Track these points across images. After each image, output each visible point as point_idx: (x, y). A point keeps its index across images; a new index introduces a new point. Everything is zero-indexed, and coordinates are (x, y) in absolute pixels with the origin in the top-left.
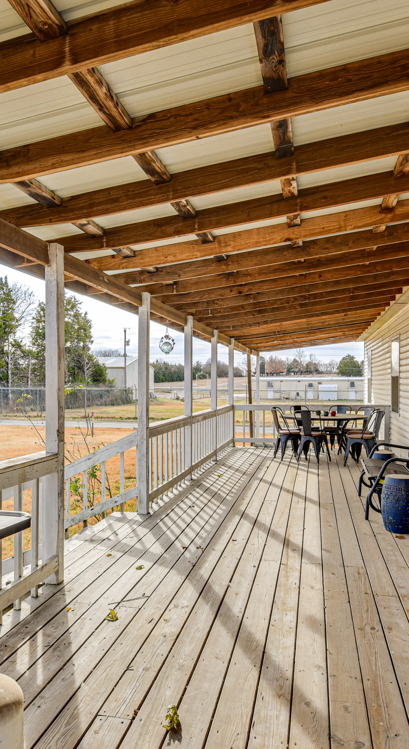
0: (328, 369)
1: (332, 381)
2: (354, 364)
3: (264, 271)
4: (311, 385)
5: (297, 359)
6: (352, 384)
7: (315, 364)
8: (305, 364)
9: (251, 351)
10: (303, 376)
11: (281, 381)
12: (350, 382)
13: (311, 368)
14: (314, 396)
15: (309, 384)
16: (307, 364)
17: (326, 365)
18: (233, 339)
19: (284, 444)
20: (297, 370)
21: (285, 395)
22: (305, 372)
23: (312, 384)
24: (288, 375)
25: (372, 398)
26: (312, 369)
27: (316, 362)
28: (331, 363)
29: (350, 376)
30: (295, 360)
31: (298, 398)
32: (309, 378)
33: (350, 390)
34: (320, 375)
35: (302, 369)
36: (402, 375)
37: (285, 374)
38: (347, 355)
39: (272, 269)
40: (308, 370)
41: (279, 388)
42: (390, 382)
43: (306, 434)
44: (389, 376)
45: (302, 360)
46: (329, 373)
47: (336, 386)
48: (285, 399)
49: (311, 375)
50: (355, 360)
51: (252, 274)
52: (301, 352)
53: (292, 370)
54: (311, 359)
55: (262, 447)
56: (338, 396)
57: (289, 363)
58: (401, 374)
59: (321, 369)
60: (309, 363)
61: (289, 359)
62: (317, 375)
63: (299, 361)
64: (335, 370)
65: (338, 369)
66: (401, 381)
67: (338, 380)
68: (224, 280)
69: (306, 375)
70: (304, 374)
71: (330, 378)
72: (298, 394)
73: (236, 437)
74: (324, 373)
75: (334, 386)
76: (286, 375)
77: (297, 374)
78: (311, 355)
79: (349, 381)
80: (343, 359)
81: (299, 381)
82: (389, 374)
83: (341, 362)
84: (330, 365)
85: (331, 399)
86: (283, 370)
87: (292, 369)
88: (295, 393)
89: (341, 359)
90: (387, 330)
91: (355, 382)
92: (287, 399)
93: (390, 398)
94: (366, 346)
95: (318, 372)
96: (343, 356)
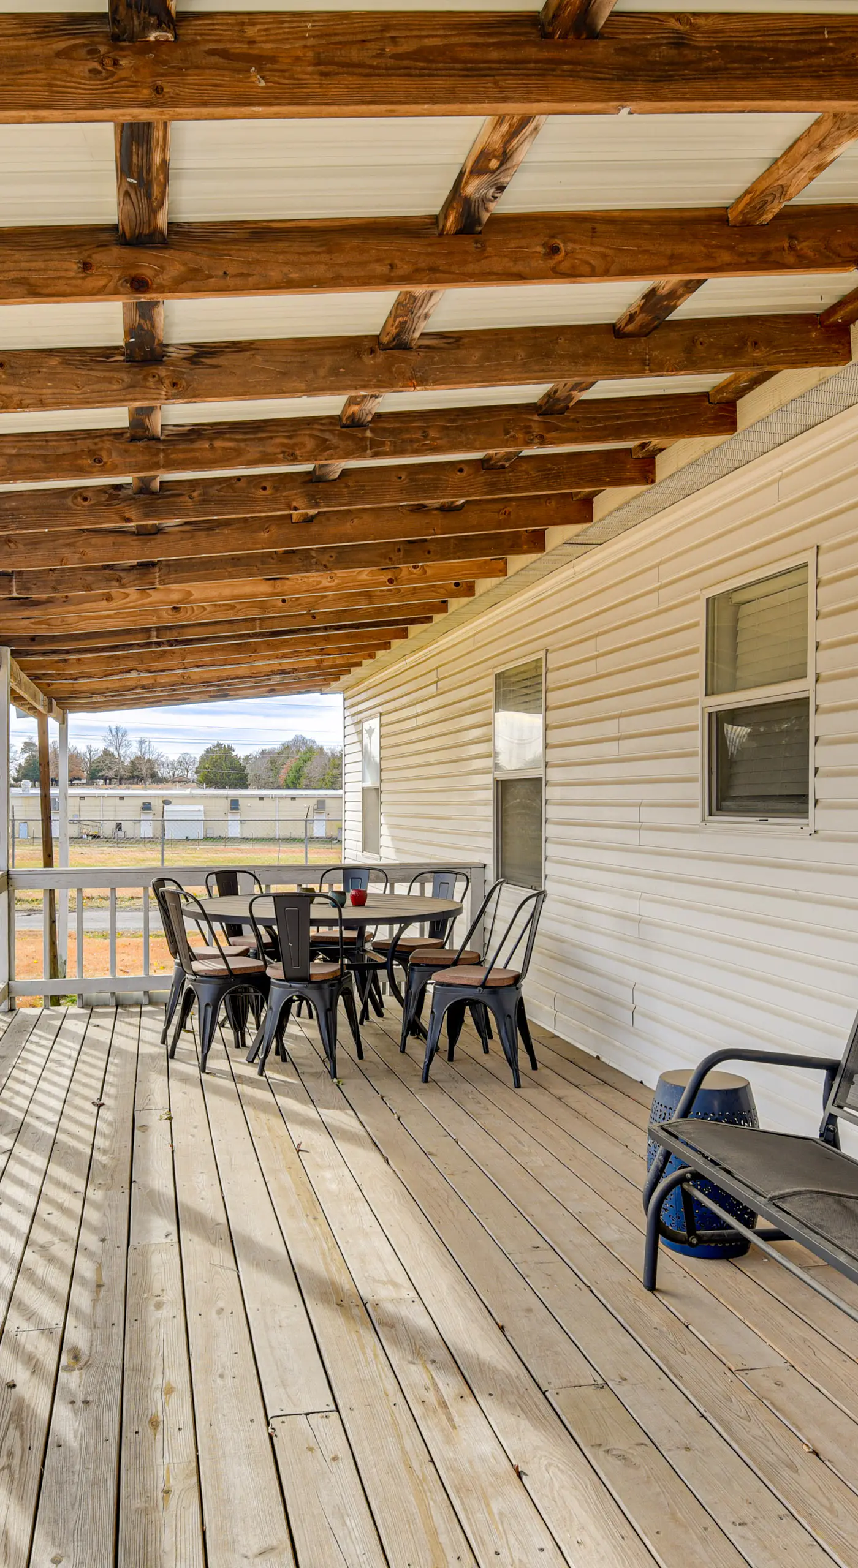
0: (176, 773)
1: (192, 797)
2: (231, 763)
3: (354, 54)
4: (147, 807)
5: (111, 749)
6: (235, 805)
7: (149, 760)
8: (129, 760)
9: (50, 703)
10: (123, 786)
11: (82, 798)
12: (229, 799)
13: (141, 770)
14: (154, 830)
15: (144, 804)
16: (132, 762)
17: (172, 764)
18: (9, 649)
19: (210, 1010)
20: (110, 774)
21: (90, 828)
22: (129, 779)
23: (150, 804)
24: (92, 784)
25: (385, 841)
26: (144, 772)
27: (153, 757)
28: (181, 760)
29: (224, 788)
30: (106, 752)
31: (121, 834)
32: (137, 791)
33: (230, 817)
34: (161, 785)
35: (121, 771)
36: (554, 775)
37: (84, 781)
38: (216, 743)
39: (405, 47)
40: (135, 774)
41: (77, 813)
42: (489, 795)
43: (291, 975)
44: (488, 779)
45: (122, 752)
46: (182, 781)
47: (202, 808)
48: (90, 838)
49: (141, 786)
50: (234, 753)
51: (273, 59)
52: (120, 735)
53: (100, 774)
54: (141, 751)
55: (106, 1005)
56: (205, 830)
57: (94, 758)
58: (548, 770)
59: (162, 772)
60: (137, 758)
61: (93, 749)
62: (154, 785)
63: (116, 753)
64: (191, 775)
65: (197, 772)
66: (551, 793)
67: (205, 797)
68: (83, 68)
69: (130, 784)
70: (125, 784)
71: (188, 791)
72: (119, 827)
73: (20, 978)
74: (167, 782)
75: (196, 809)
76: (87, 784)
77: (110, 784)
78: (141, 742)
79: (227, 798)
80: (208, 751)
81: (122, 798)
82: (484, 772)
83: (203, 759)
84: (180, 763)
85: (190, 837)
86: (81, 773)
87: (101, 770)
88: (113, 825)
89: (203, 753)
90: (469, 645)
91: (241, 802)
92: (94, 837)
93: (489, 843)
94: (353, 706)
95: (155, 779)
96: (208, 746)
